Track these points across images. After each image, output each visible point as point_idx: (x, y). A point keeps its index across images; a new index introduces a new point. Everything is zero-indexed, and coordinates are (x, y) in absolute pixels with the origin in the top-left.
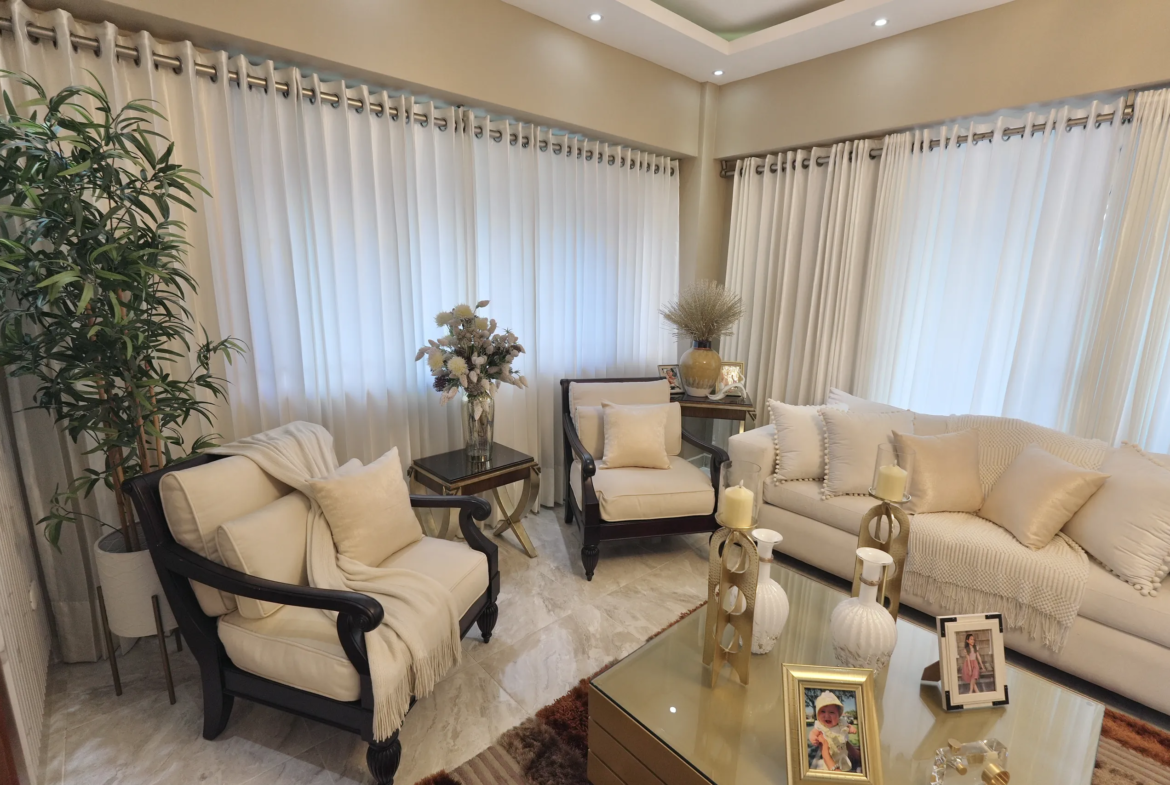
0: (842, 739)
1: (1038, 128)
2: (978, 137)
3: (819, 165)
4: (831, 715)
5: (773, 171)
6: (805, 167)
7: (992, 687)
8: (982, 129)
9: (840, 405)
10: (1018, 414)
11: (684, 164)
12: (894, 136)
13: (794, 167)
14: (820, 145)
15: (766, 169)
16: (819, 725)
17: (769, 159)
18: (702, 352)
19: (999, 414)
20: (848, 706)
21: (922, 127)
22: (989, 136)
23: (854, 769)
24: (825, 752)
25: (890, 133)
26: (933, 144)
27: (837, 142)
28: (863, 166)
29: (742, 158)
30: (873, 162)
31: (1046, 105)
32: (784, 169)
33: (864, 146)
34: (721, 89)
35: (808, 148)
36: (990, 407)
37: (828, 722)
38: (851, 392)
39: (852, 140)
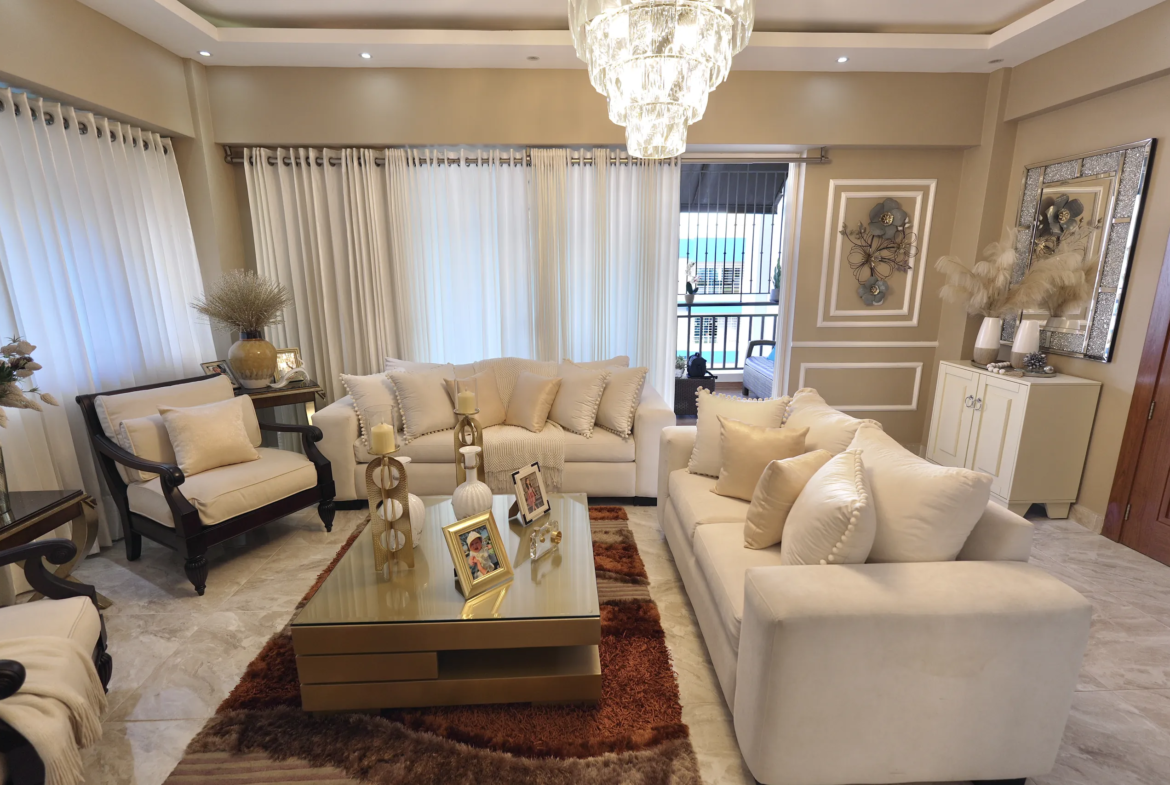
0: (486, 555)
1: (486, 161)
2: (452, 161)
3: (333, 165)
4: (477, 545)
5: (287, 165)
6: (319, 165)
7: (542, 504)
8: (452, 156)
9: (399, 368)
10: (509, 354)
11: (179, 145)
12: (392, 150)
13: (309, 164)
14: (330, 147)
15: (279, 161)
16: (472, 553)
17: (280, 152)
18: (253, 343)
19: (500, 357)
20: (484, 535)
21: (412, 147)
22: (457, 161)
23: (496, 568)
24: (479, 567)
25: (389, 147)
26: (422, 161)
27: (346, 147)
28: (372, 173)
29: (250, 147)
30: (379, 169)
31: (487, 147)
32: (298, 164)
33: (369, 155)
34: (209, 70)
35: (319, 148)
36: (494, 353)
37: (476, 549)
38: (399, 358)
39: (358, 147)
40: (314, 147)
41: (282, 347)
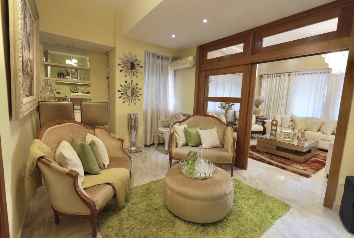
0: (288, 137)
1: (315, 73)
2: (306, 74)
3: (279, 77)
4: (287, 135)
5: (270, 77)
6: (276, 77)
7: (305, 138)
8: (307, 73)
10: (315, 116)
12: (292, 73)
13: (274, 77)
14: (279, 73)
15: (269, 77)
16: (285, 135)
17: (269, 75)
18: (257, 108)
19: (311, 116)
20: (288, 134)
21: (297, 72)
22: (308, 74)
23: (289, 139)
24: (286, 138)
25: (292, 72)
26: (299, 75)
27: (282, 73)
28: (287, 77)
29: (264, 75)
30: (289, 77)
31: (317, 70)
32: (272, 77)
33: (287, 74)
35: (277, 74)
36: (310, 115)
38: (285, 114)
39: (285, 73)
40: (276, 74)
41: (262, 110)
